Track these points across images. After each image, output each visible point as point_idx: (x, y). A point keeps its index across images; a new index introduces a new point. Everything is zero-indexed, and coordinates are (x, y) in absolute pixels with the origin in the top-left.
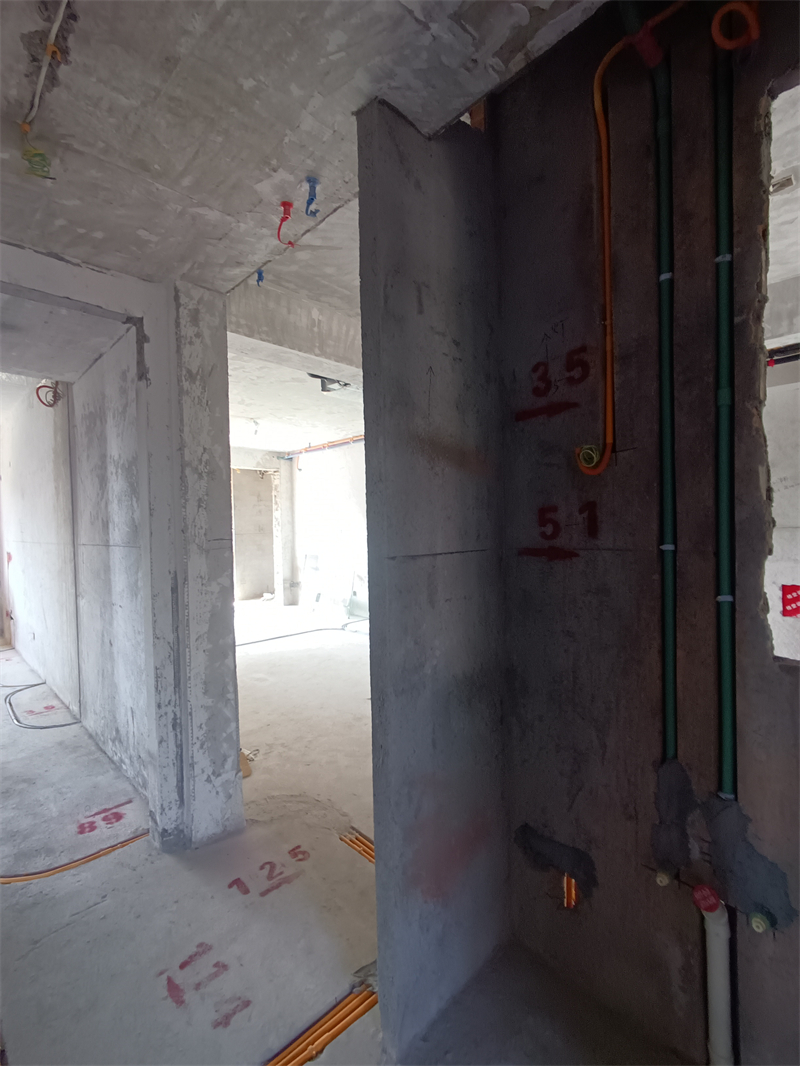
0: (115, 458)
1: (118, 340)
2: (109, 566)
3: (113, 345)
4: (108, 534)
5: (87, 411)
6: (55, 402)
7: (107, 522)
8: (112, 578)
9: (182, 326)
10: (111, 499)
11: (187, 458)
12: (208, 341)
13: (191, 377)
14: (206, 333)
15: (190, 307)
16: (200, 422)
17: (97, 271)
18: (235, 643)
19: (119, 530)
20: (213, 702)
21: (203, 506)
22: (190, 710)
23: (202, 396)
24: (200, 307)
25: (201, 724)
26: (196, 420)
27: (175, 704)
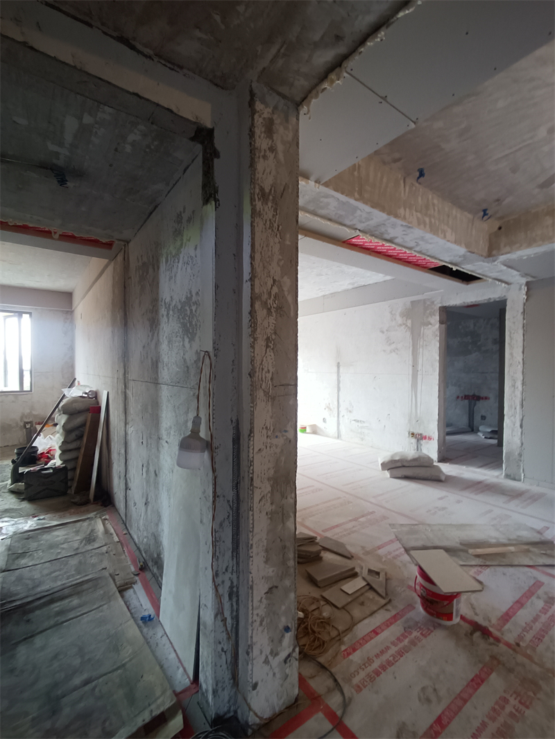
0: (167, 301)
1: (174, 185)
2: (157, 403)
3: (169, 192)
4: (157, 373)
5: (140, 264)
7: (157, 362)
8: (160, 413)
9: (257, 136)
10: (161, 340)
11: (257, 291)
12: (281, 156)
13: (264, 196)
14: (280, 147)
15: (266, 115)
16: (270, 249)
17: (169, 68)
18: (296, 502)
19: (168, 369)
20: (273, 572)
21: (270, 347)
22: (251, 583)
23: (274, 219)
24: (275, 117)
25: (262, 598)
26: (267, 246)
27: (233, 570)
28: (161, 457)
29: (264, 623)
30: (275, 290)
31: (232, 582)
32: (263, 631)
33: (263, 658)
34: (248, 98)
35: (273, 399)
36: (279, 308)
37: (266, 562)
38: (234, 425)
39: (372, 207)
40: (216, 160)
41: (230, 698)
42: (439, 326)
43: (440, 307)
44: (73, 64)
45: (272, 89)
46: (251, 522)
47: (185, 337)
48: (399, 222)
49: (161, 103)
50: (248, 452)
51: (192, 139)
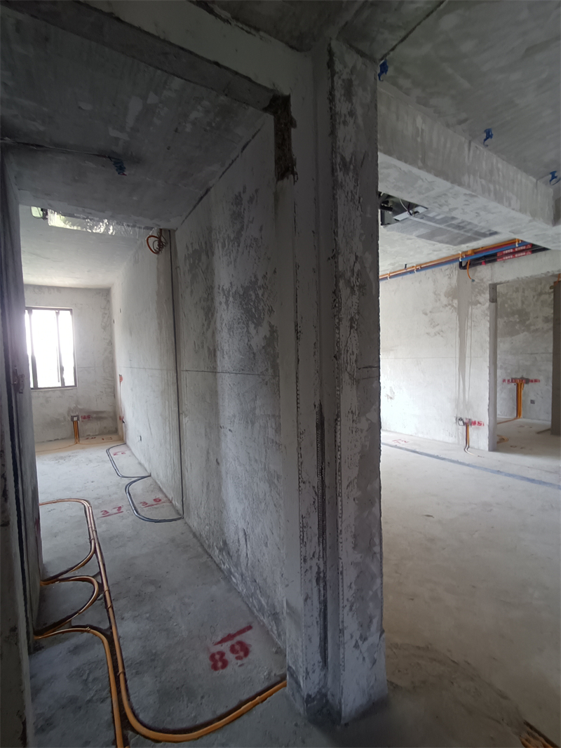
0: (225, 288)
1: (230, 165)
2: (216, 392)
3: (223, 173)
4: (215, 361)
5: (191, 251)
6: (160, 250)
7: (215, 351)
8: (220, 402)
9: (337, 101)
10: (219, 328)
11: (340, 268)
12: (360, 121)
13: (345, 166)
14: (359, 111)
15: (345, 76)
16: (352, 223)
17: (247, 32)
18: (380, 487)
19: (230, 357)
20: (361, 557)
21: (354, 327)
22: (340, 569)
23: (355, 191)
24: (354, 77)
25: (351, 584)
26: (349, 220)
27: (319, 556)
28: (223, 445)
29: (354, 608)
30: (358, 267)
31: (319, 568)
32: (353, 616)
33: (354, 643)
34: (327, 58)
35: (358, 382)
36: (362, 287)
37: (354, 548)
38: (317, 409)
39: (436, 175)
40: (293, 130)
41: (320, 681)
42: (490, 305)
43: (490, 285)
44: (157, 35)
45: (351, 46)
46: (340, 507)
47: (250, 322)
48: (462, 190)
49: (240, 71)
50: (335, 436)
51: (265, 110)
